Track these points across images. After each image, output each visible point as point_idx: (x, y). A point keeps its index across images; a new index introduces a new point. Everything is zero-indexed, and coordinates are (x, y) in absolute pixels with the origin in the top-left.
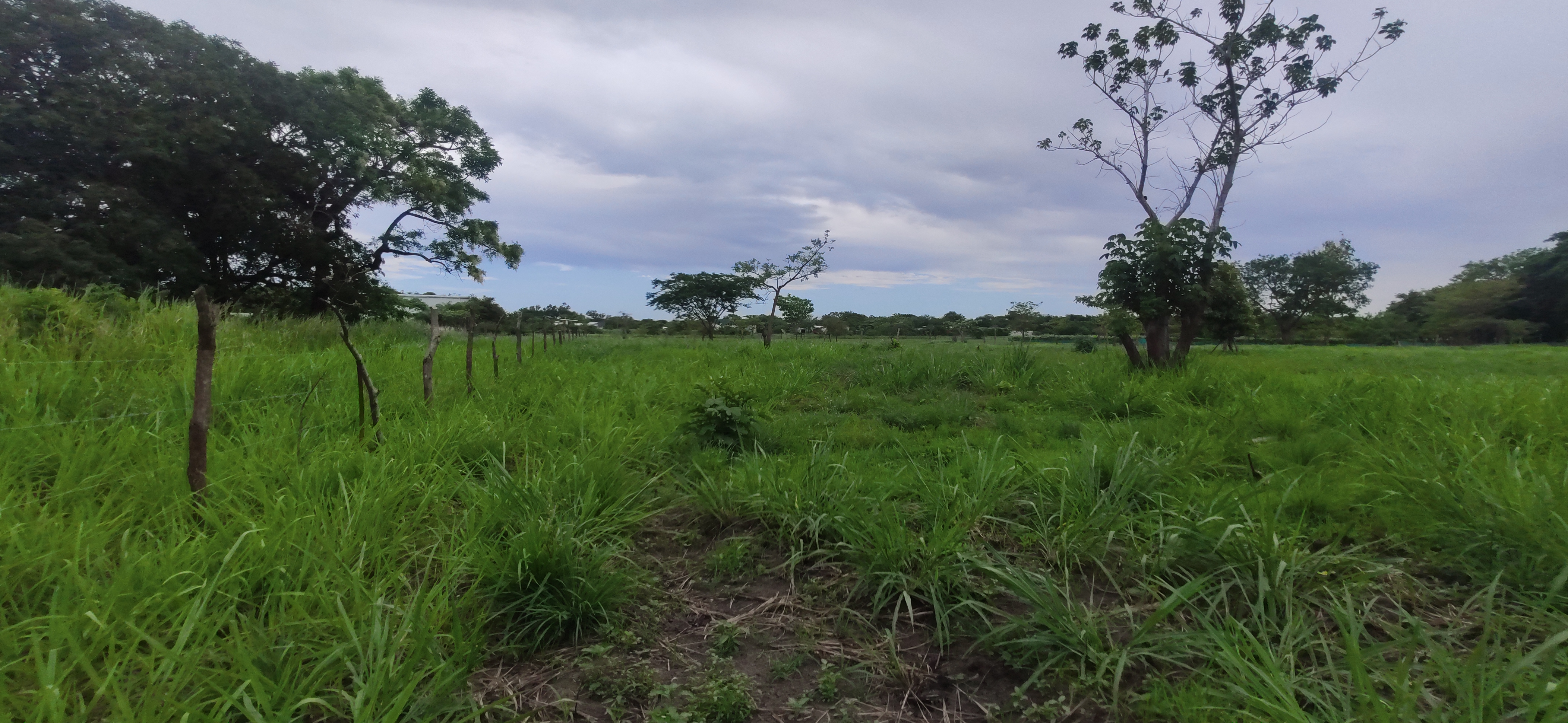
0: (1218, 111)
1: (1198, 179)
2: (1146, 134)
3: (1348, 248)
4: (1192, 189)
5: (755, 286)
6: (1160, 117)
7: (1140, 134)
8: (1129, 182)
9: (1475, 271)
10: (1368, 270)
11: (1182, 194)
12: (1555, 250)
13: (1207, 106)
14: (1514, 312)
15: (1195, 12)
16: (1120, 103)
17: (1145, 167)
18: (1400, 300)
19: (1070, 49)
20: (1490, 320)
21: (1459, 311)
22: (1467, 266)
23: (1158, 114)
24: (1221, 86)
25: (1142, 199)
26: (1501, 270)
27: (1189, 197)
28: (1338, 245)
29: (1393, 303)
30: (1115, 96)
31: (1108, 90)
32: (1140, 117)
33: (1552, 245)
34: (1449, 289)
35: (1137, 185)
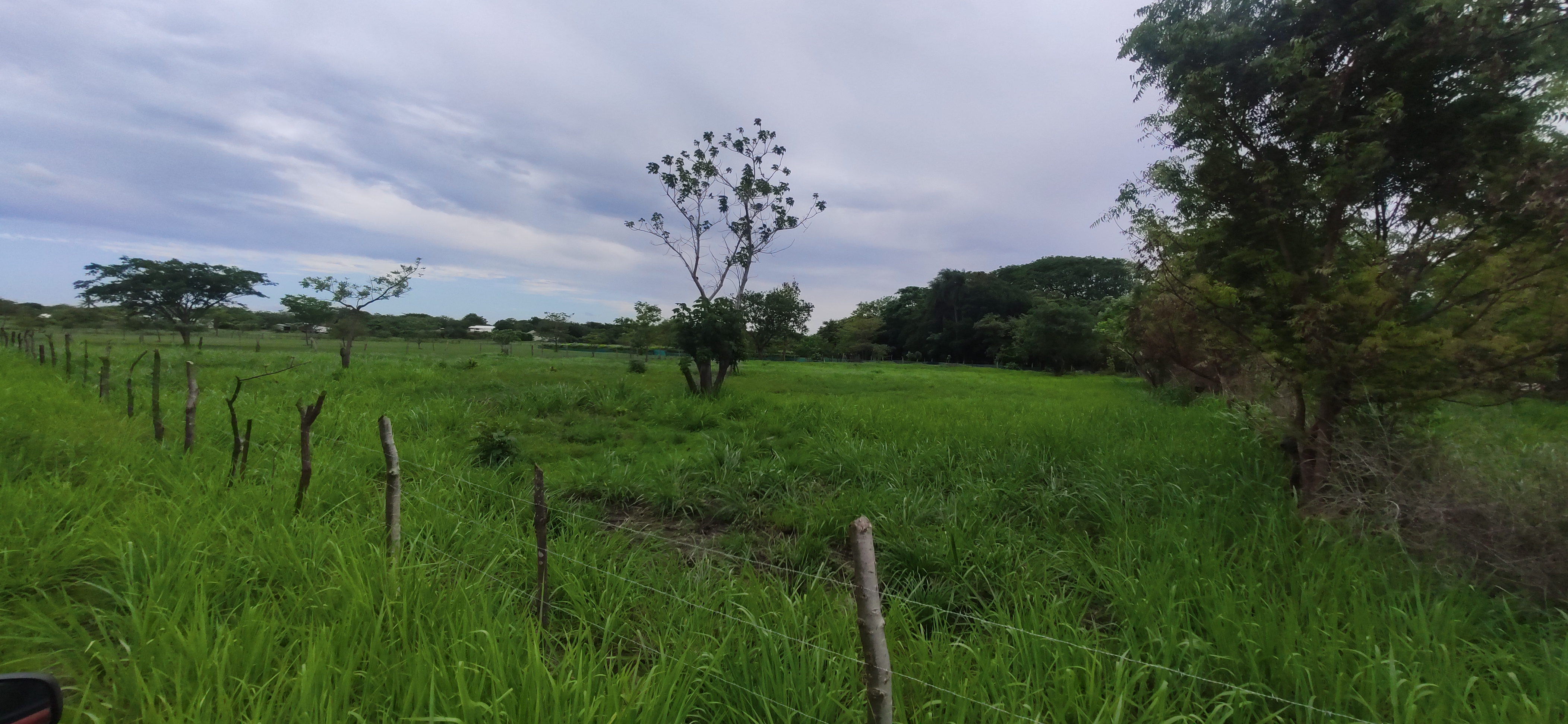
0: (740, 233)
1: (727, 269)
2: (698, 235)
3: (797, 288)
4: (724, 276)
5: (255, 281)
6: (708, 228)
7: (695, 234)
8: (687, 266)
9: (865, 308)
10: (808, 308)
11: (718, 279)
12: (900, 300)
13: (734, 228)
14: (880, 340)
15: (729, 170)
16: (683, 210)
17: (697, 258)
18: (825, 326)
19: (654, 168)
20: (869, 344)
21: (855, 337)
22: (860, 305)
23: (707, 225)
24: (741, 219)
25: (695, 279)
26: (875, 308)
27: (722, 281)
28: (791, 286)
29: (821, 328)
30: (680, 206)
31: (676, 201)
32: (695, 222)
33: (898, 296)
34: (850, 320)
35: (692, 266)
